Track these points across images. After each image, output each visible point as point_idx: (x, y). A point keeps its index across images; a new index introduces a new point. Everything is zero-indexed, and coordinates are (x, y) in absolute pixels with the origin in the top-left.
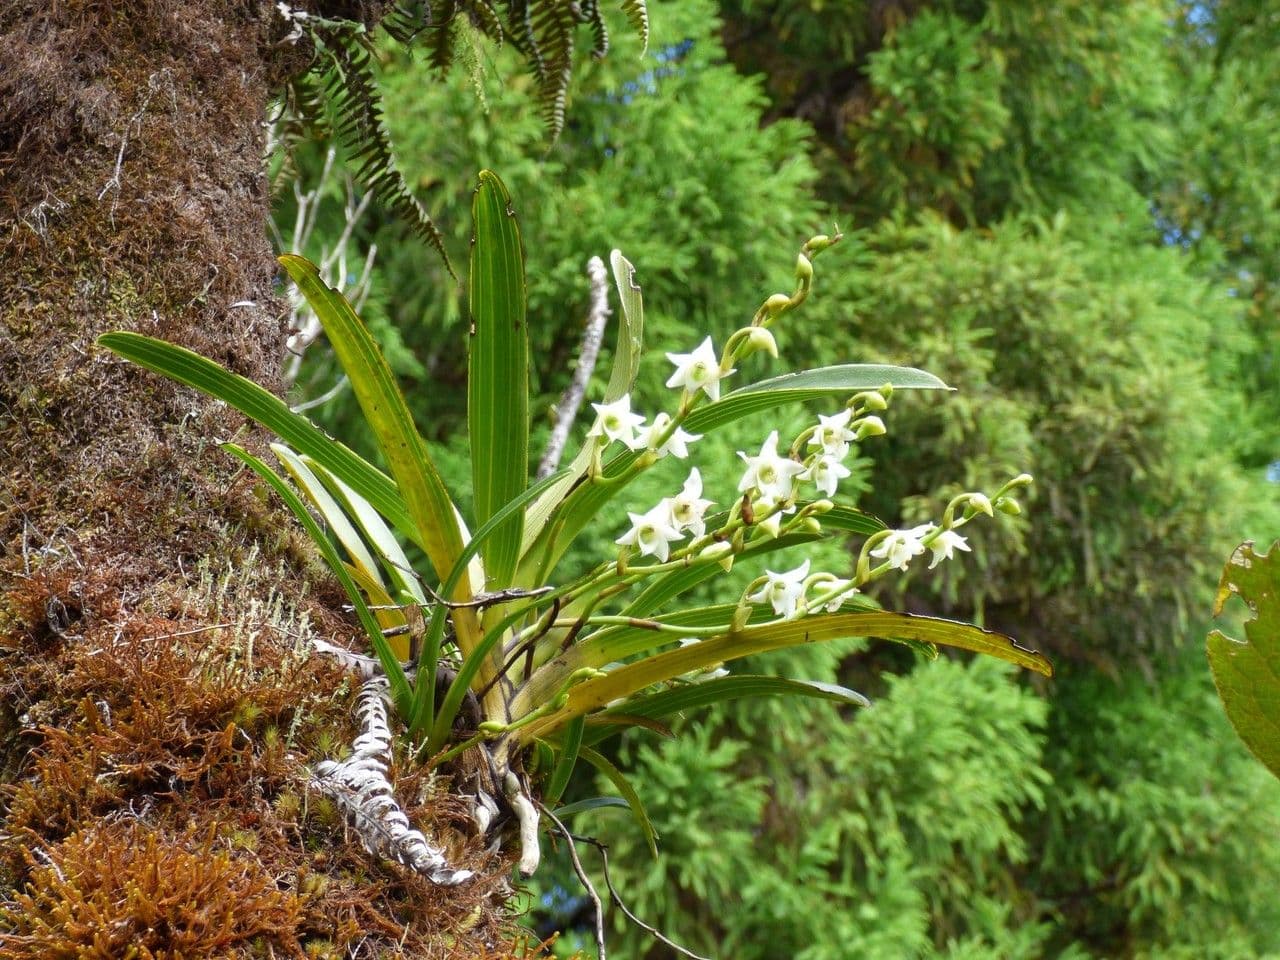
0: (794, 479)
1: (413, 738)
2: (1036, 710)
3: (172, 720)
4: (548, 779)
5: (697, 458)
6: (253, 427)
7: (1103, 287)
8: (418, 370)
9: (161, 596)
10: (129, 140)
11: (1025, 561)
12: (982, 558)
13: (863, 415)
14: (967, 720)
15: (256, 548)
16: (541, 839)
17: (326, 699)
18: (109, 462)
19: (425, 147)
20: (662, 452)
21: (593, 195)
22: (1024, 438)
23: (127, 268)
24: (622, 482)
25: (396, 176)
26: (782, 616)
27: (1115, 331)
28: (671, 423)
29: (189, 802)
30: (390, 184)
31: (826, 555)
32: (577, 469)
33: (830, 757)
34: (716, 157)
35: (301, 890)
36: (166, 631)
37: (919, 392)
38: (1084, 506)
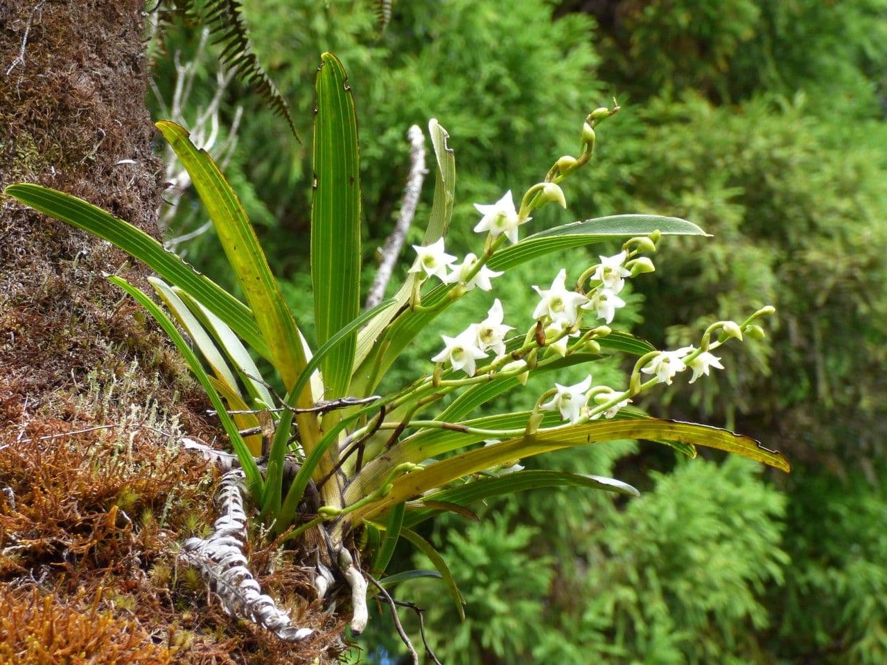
0: (579, 310)
1: (265, 520)
2: (776, 502)
3: (66, 504)
4: (375, 554)
5: (498, 291)
6: (133, 264)
7: (834, 155)
8: (269, 219)
9: (57, 402)
10: (32, 25)
11: (768, 381)
12: (732, 378)
13: (636, 256)
14: (720, 511)
15: (135, 363)
16: (368, 602)
17: (192, 487)
18: (14, 291)
19: (276, 35)
20: (470, 286)
21: (413, 76)
22: (767, 280)
23: (31, 131)
24: (436, 311)
25: (252, 58)
26: (568, 421)
27: (845, 191)
28: (477, 262)
29: (79, 571)
30: (246, 65)
31: (604, 374)
32: (400, 299)
33: (607, 540)
34: (516, 45)
35: (171, 643)
36: (61, 431)
37: (681, 238)
38: (818, 335)
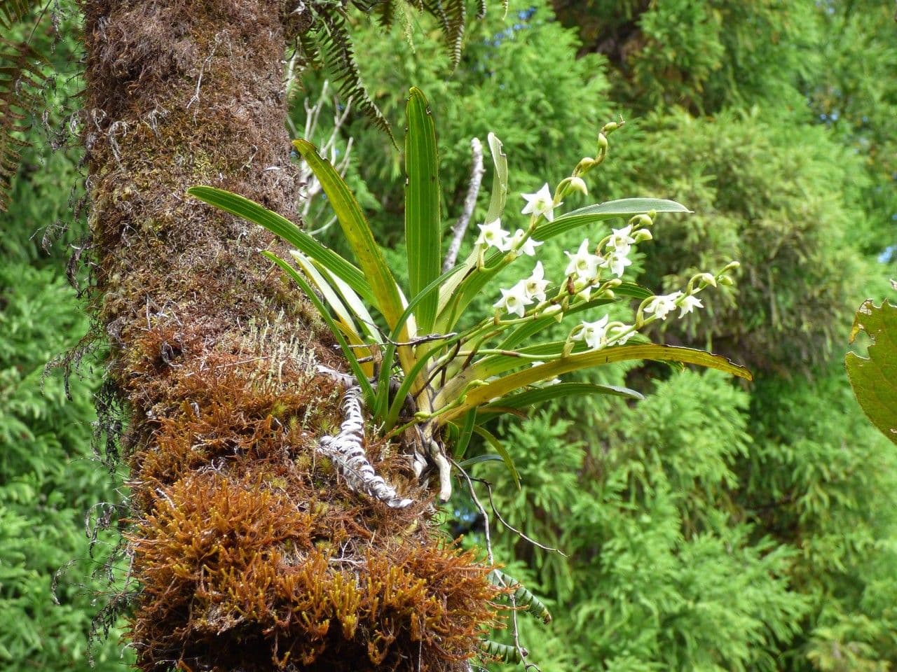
0: (598, 267)
1: (376, 422)
2: (743, 399)
3: (235, 413)
4: (456, 444)
5: (541, 255)
6: (279, 241)
7: (780, 150)
8: (377, 206)
9: (227, 341)
10: (204, 73)
11: (736, 312)
12: (710, 311)
13: (639, 229)
14: (702, 406)
15: (282, 312)
16: (451, 478)
17: (325, 400)
18: (196, 263)
19: (379, 74)
20: (520, 253)
21: (478, 100)
22: (734, 240)
23: (205, 148)
24: (496, 271)
25: (362, 90)
26: (592, 348)
27: (787, 176)
28: (525, 235)
29: (246, 461)
30: (358, 95)
31: (618, 311)
32: (469, 263)
33: (622, 429)
34: (551, 77)
35: (312, 511)
36: (231, 362)
37: (673, 214)
38: (771, 280)
